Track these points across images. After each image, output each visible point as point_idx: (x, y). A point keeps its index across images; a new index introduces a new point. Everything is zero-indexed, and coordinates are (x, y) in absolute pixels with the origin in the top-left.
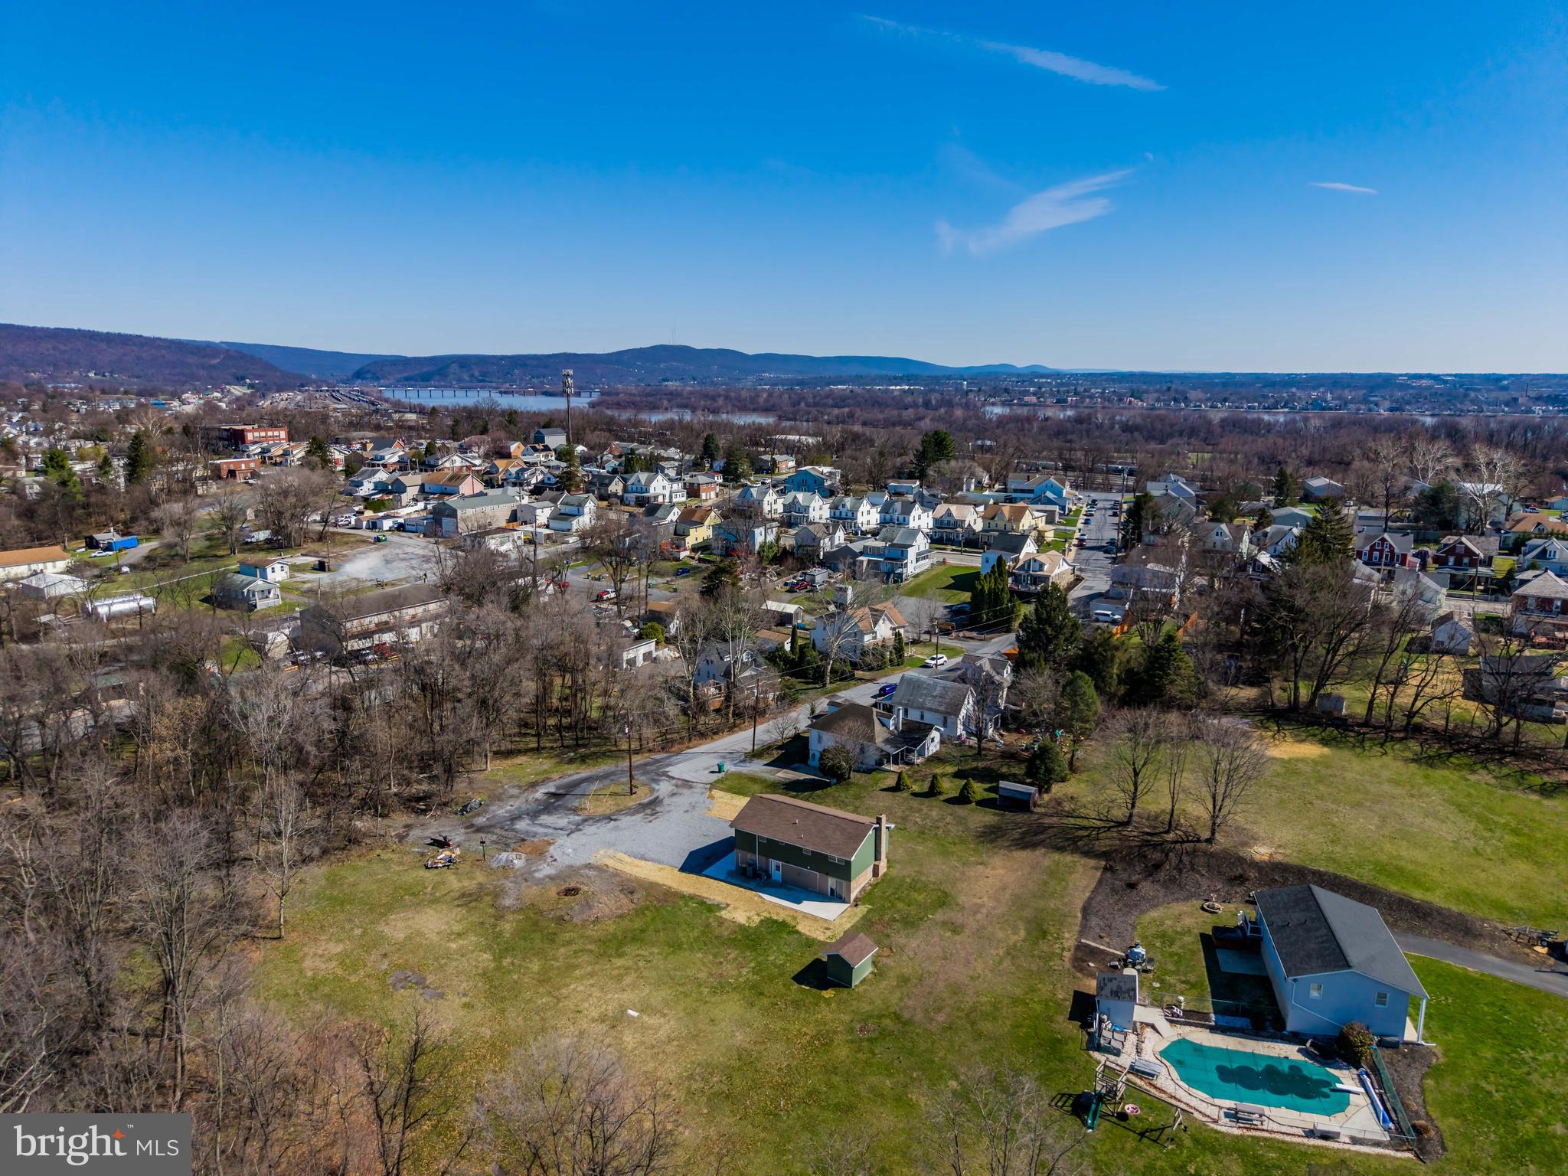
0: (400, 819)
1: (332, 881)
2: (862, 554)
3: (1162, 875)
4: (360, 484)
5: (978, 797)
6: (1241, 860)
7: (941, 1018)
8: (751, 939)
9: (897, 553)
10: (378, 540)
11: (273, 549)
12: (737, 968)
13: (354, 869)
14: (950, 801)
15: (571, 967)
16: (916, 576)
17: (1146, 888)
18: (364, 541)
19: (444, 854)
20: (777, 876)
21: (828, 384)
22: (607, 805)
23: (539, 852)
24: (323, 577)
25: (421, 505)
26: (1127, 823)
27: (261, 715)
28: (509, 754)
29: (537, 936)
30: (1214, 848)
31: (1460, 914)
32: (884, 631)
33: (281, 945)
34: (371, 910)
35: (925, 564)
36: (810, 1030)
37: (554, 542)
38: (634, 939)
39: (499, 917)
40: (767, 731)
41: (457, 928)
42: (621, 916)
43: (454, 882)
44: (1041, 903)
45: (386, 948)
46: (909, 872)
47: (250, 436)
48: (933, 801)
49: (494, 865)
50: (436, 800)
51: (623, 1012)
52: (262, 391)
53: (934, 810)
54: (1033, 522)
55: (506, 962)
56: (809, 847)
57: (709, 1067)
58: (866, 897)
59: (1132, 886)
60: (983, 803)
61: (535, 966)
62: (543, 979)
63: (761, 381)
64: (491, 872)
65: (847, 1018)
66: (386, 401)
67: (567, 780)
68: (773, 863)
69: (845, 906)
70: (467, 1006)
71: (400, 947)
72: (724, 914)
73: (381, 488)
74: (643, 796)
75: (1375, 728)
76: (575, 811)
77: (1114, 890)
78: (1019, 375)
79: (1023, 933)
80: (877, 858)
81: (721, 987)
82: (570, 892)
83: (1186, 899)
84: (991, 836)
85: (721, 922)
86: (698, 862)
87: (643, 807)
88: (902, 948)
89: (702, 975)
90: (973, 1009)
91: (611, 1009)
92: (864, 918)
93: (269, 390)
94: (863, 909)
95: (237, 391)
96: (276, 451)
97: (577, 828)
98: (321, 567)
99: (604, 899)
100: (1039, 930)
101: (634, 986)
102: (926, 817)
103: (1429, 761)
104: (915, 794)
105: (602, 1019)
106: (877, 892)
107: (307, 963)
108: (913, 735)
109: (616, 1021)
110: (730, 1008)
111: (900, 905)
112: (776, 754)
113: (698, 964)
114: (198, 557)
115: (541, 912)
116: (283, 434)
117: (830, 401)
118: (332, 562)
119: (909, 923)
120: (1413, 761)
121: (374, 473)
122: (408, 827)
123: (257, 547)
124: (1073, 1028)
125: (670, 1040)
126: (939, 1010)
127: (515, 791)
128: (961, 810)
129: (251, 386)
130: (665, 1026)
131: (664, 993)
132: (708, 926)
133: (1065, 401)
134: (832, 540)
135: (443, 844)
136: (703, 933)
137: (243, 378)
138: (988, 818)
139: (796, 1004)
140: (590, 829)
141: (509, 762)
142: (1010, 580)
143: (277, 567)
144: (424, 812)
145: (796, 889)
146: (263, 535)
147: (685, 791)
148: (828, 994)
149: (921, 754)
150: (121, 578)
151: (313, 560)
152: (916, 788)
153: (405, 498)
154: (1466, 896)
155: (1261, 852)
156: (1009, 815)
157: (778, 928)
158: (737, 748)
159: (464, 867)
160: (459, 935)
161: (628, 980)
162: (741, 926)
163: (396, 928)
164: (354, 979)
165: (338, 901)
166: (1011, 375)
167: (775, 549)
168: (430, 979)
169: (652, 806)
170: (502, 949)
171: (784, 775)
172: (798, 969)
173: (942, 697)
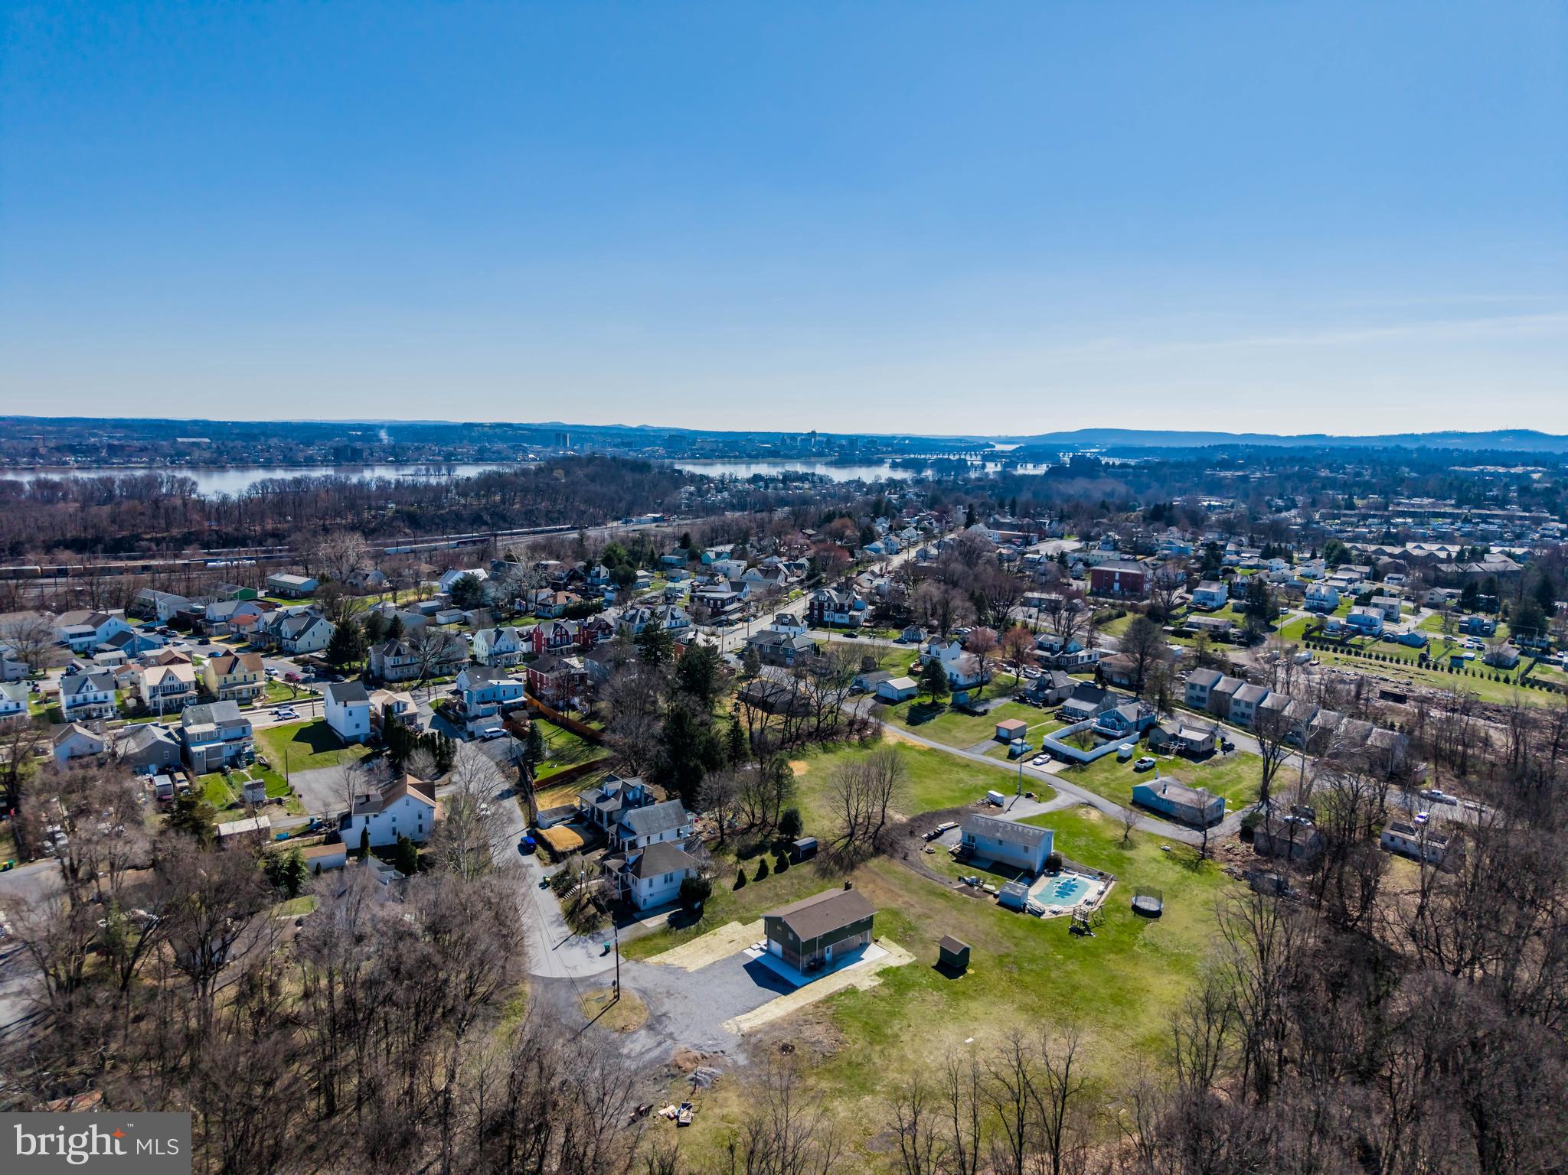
12: (931, 995)
20: (829, 957)
30: (888, 825)
36: (1005, 983)
44: (915, 885)
56: (848, 922)
59: (905, 859)
65: (997, 971)
68: (826, 949)
79: (941, 900)
92: (894, 941)
94: (883, 939)
99: (808, 1034)
119: (912, 928)
124: (1024, 915)
126: (1001, 943)
145: (844, 957)
148: (971, 971)
155: (899, 818)
156: (813, 860)
161: (929, 1037)
172: (941, 976)
173: (668, 815)
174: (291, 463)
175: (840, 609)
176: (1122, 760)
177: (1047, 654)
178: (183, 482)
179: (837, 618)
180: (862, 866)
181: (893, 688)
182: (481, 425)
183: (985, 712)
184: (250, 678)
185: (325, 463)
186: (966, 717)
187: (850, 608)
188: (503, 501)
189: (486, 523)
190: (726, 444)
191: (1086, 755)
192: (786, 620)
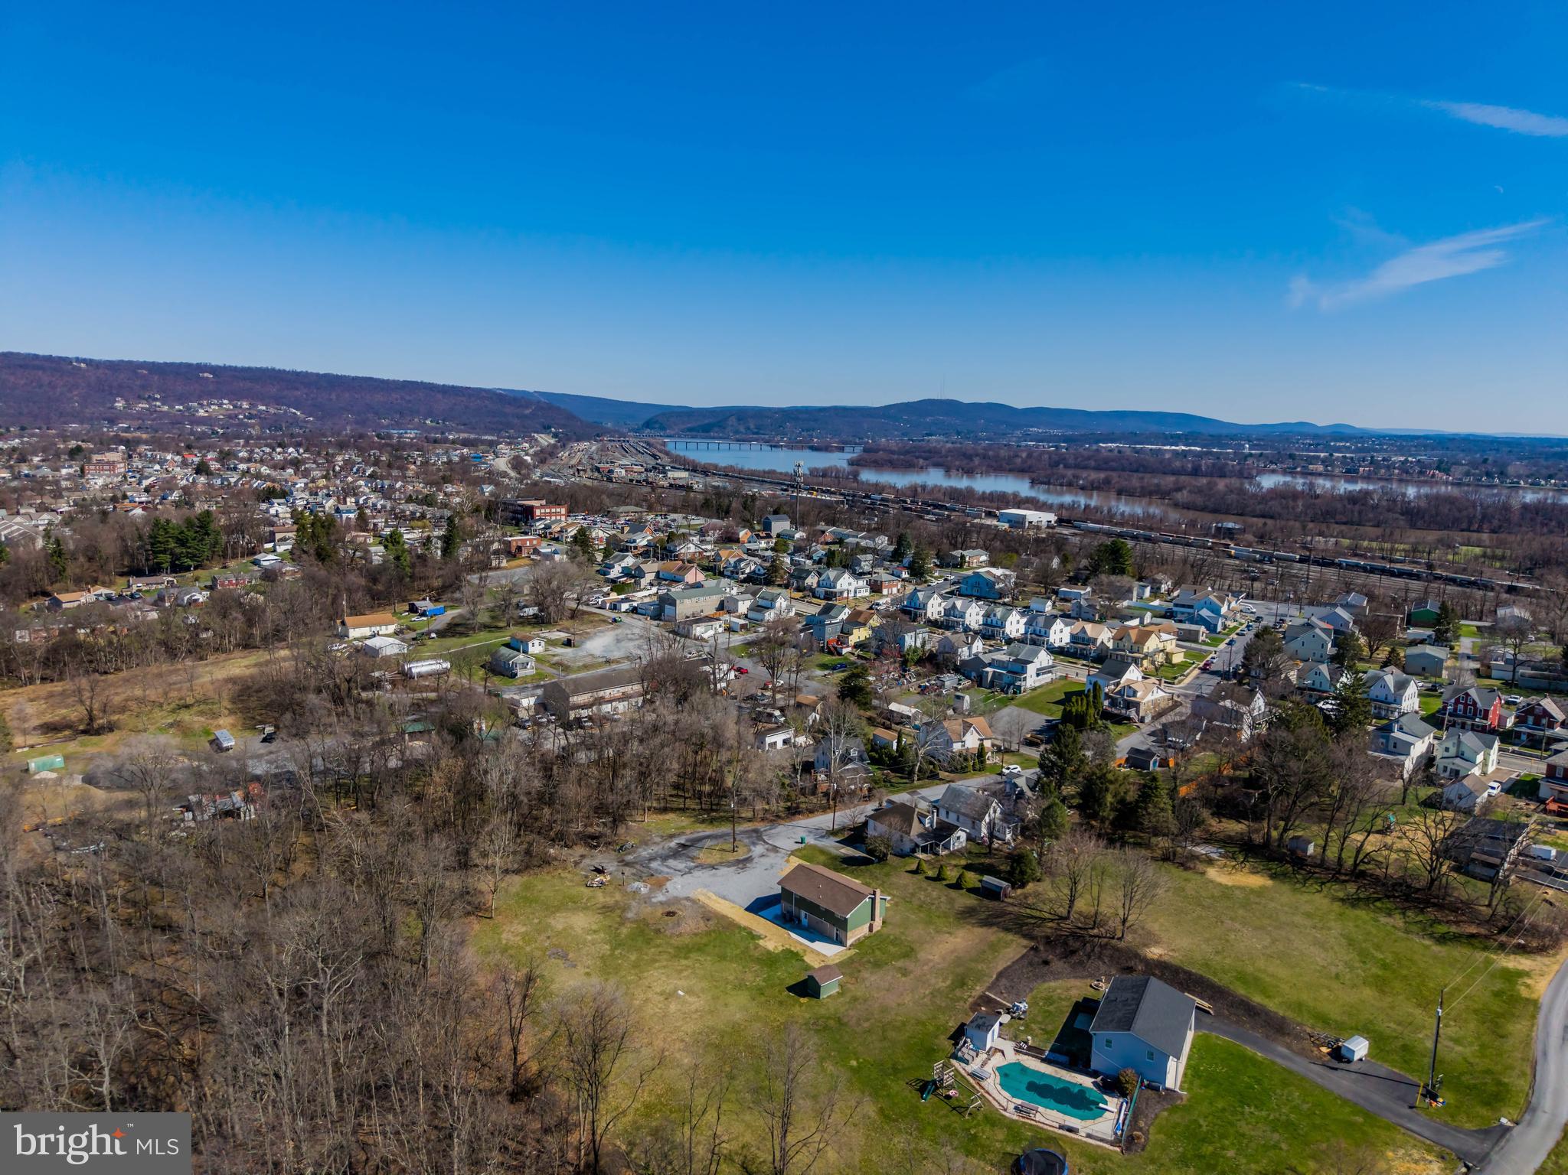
0: (580, 850)
1: (527, 887)
2: (990, 665)
3: (1075, 959)
4: (612, 567)
5: (970, 886)
6: (1137, 956)
7: (866, 1025)
8: (770, 960)
9: (1017, 667)
10: (615, 620)
11: (537, 623)
12: (754, 977)
13: (543, 881)
14: (950, 886)
15: (655, 961)
16: (1035, 689)
17: (1058, 965)
18: (604, 621)
19: (600, 878)
20: (805, 921)
21: (1097, 442)
22: (715, 857)
23: (660, 885)
24: (569, 650)
25: (654, 590)
26: (1067, 918)
27: (495, 775)
28: (665, 810)
29: (640, 939)
30: (1122, 944)
31: (1283, 1018)
32: (972, 741)
33: (491, 922)
34: (547, 909)
35: (1046, 678)
36: (782, 1019)
37: (748, 630)
38: (699, 950)
39: (622, 924)
40: (844, 816)
41: (594, 927)
42: (696, 934)
43: (601, 898)
44: (973, 965)
45: (549, 933)
46: (893, 931)
47: (538, 512)
48: (938, 884)
49: (629, 890)
50: (603, 840)
51: (675, 991)
52: (564, 441)
53: (936, 891)
54: (1161, 646)
55: (617, 952)
56: (823, 905)
57: (713, 1030)
58: (859, 944)
59: (1046, 963)
60: (972, 891)
61: (633, 957)
62: (636, 966)
63: (1027, 436)
64: (625, 894)
65: (807, 1015)
66: (667, 453)
67: (696, 835)
68: (803, 913)
69: (841, 948)
70: (588, 974)
71: (559, 933)
72: (761, 942)
73: (626, 572)
74: (741, 854)
75: (1328, 869)
76: (693, 859)
77: (1031, 964)
78: (1315, 436)
79: (948, 982)
80: (873, 919)
81: (740, 986)
82: (670, 914)
83: (1083, 978)
84: (966, 915)
85: (757, 946)
86: (758, 907)
87: (738, 862)
88: (864, 980)
89: (731, 978)
90: (889, 1023)
91: (669, 988)
92: (850, 958)
93: (569, 439)
94: (853, 952)
95: (545, 440)
96: (556, 528)
97: (690, 871)
98: (568, 643)
99: (690, 922)
100: (961, 982)
101: (687, 977)
102: (929, 895)
103: (1353, 902)
104: (928, 878)
105: (661, 994)
106: (867, 943)
107: (504, 936)
108: (943, 832)
109: (669, 996)
110: (742, 999)
111: (878, 953)
112: (847, 834)
113: (731, 971)
114: (486, 627)
115: (647, 925)
116: (563, 511)
117: (1092, 463)
118: (577, 638)
119: (877, 965)
120: (1342, 900)
121: (624, 557)
122: (583, 856)
123: (524, 622)
124: (948, 1045)
125: (697, 1011)
126: (868, 1020)
127: (658, 840)
128: (953, 893)
129: (555, 435)
130: (696, 1003)
131: (705, 984)
132: (747, 948)
133: (1356, 471)
134: (970, 649)
135: (600, 871)
136: (743, 952)
137: (549, 427)
138: (971, 901)
139: (781, 1003)
140: (697, 873)
141: (661, 817)
142: (1106, 703)
143: (536, 642)
144: (595, 847)
145: (814, 933)
146: (531, 611)
147: (772, 855)
148: (803, 1000)
149: (946, 847)
150: (429, 642)
151: (563, 635)
152: (930, 873)
153: (644, 582)
154: (1299, 1006)
155: (1155, 952)
156: (986, 902)
157: (792, 956)
158: (823, 826)
159: (610, 888)
160: (595, 932)
161: (685, 973)
162: (769, 952)
163: (559, 922)
164: (528, 949)
165: (527, 899)
166: (1305, 436)
167: (920, 653)
168: (571, 955)
169: (744, 863)
170: (617, 943)
171: (847, 851)
173: (973, 805)
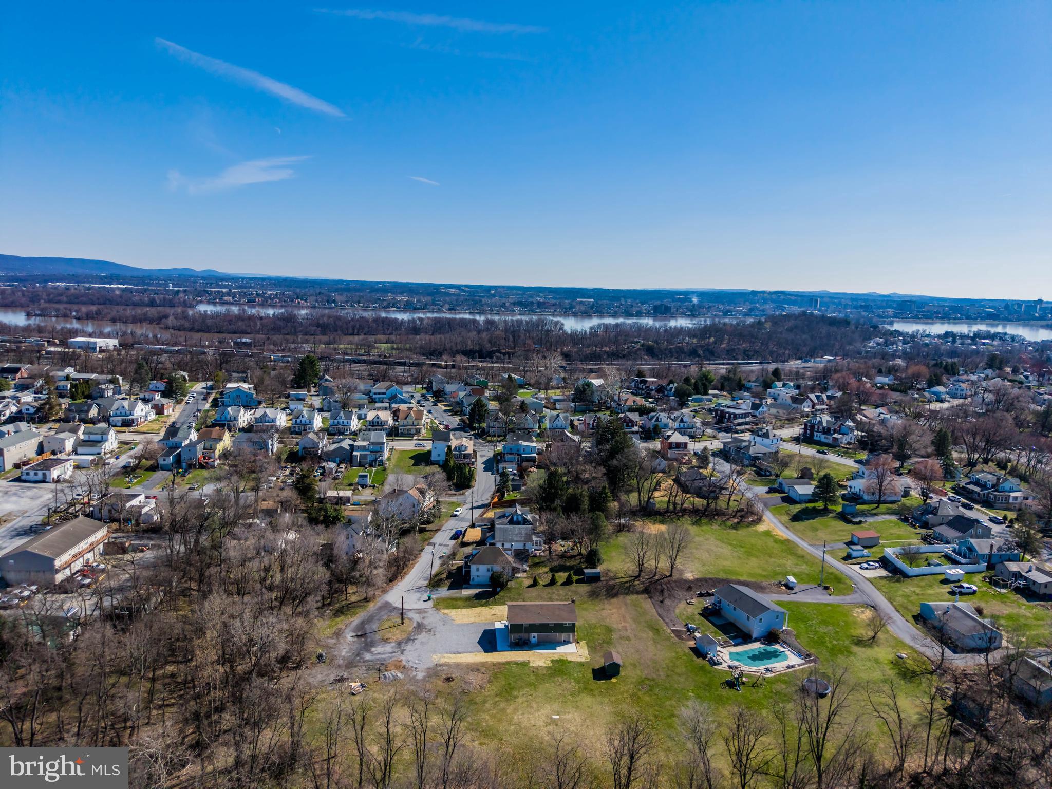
2: (352, 450)
3: (666, 594)
5: (575, 579)
8: (558, 671)
9: (377, 448)
12: (568, 684)
14: (563, 584)
16: (388, 460)
17: (666, 601)
20: (534, 641)
23: (401, 667)
26: (639, 576)
37: (97, 465)
38: (511, 689)
42: (490, 682)
43: (382, 696)
44: (644, 618)
48: (556, 587)
51: (551, 718)
53: (560, 591)
56: (553, 622)
59: (662, 602)
60: (580, 582)
68: (532, 635)
69: (573, 644)
72: (532, 665)
74: (409, 623)
76: (385, 641)
77: (659, 605)
79: (651, 632)
82: (449, 680)
84: (595, 596)
86: (488, 647)
87: (418, 629)
89: (560, 692)
91: (545, 719)
92: (588, 647)
94: (583, 643)
97: (401, 649)
99: (470, 677)
100: (654, 629)
101: (540, 707)
102: (559, 595)
104: (545, 586)
105: (548, 724)
106: (581, 634)
109: (554, 723)
111: (596, 637)
112: (448, 583)
119: (608, 643)
124: (702, 660)
125: (584, 720)
127: (332, 641)
128: (571, 588)
130: (575, 716)
131: (556, 704)
132: (533, 672)
134: (322, 443)
138: (586, 588)
144: (299, 667)
145: (546, 644)
148: (614, 680)
149: (527, 565)
152: (542, 582)
155: (689, 576)
156: (594, 584)
157: (561, 663)
158: (418, 585)
159: (374, 687)
161: (534, 706)
162: (546, 667)
169: (422, 627)
171: (467, 592)
172: (591, 675)
173: (521, 534)
174: (628, 314)
175: (827, 431)
176: (945, 582)
177: (977, 489)
178: (557, 323)
179: (823, 438)
180: (621, 597)
181: (796, 492)
182: (763, 292)
183: (860, 522)
184: (416, 423)
185: (648, 315)
186: (843, 523)
187: (835, 431)
188: (715, 343)
189: (699, 356)
190: (951, 308)
191: (911, 570)
192: (761, 433)
